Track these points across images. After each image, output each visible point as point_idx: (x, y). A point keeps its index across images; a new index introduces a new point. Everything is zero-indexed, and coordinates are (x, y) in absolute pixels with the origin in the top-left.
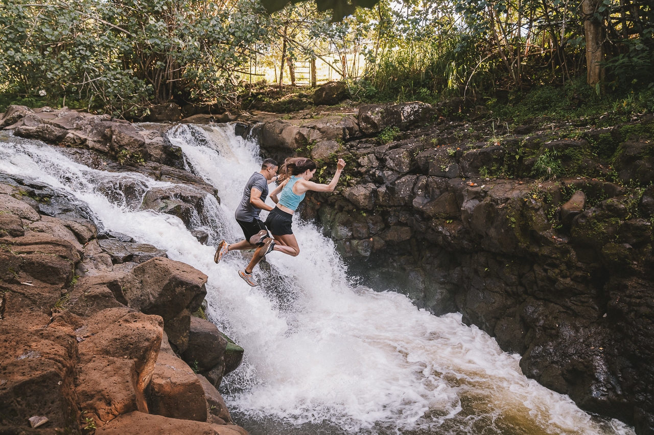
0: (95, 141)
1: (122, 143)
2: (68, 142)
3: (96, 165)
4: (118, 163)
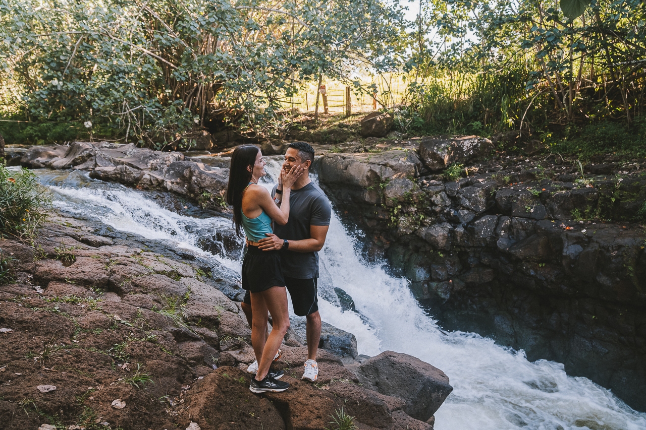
0: (172, 183)
1: (203, 185)
2: (144, 184)
3: (178, 210)
4: (199, 206)
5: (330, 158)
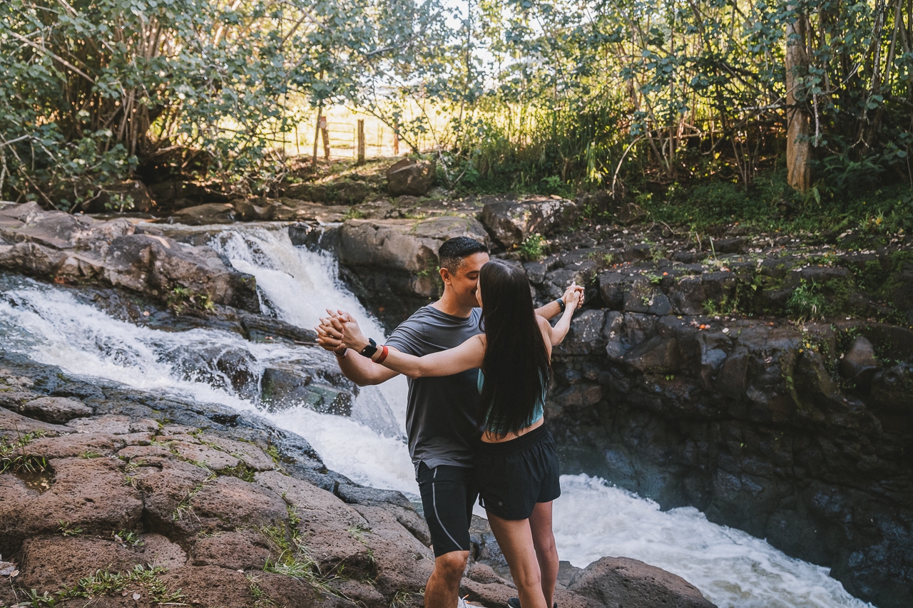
0: (119, 272)
1: (174, 275)
2: (68, 275)
3: (135, 319)
4: (168, 311)
5: (354, 227)
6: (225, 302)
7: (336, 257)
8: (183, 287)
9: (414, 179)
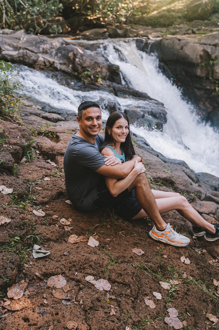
0: (61, 64)
1: (84, 65)
3: (68, 85)
4: (82, 82)
6: (106, 78)
7: (158, 57)
8: (88, 71)
9: (203, 9)
